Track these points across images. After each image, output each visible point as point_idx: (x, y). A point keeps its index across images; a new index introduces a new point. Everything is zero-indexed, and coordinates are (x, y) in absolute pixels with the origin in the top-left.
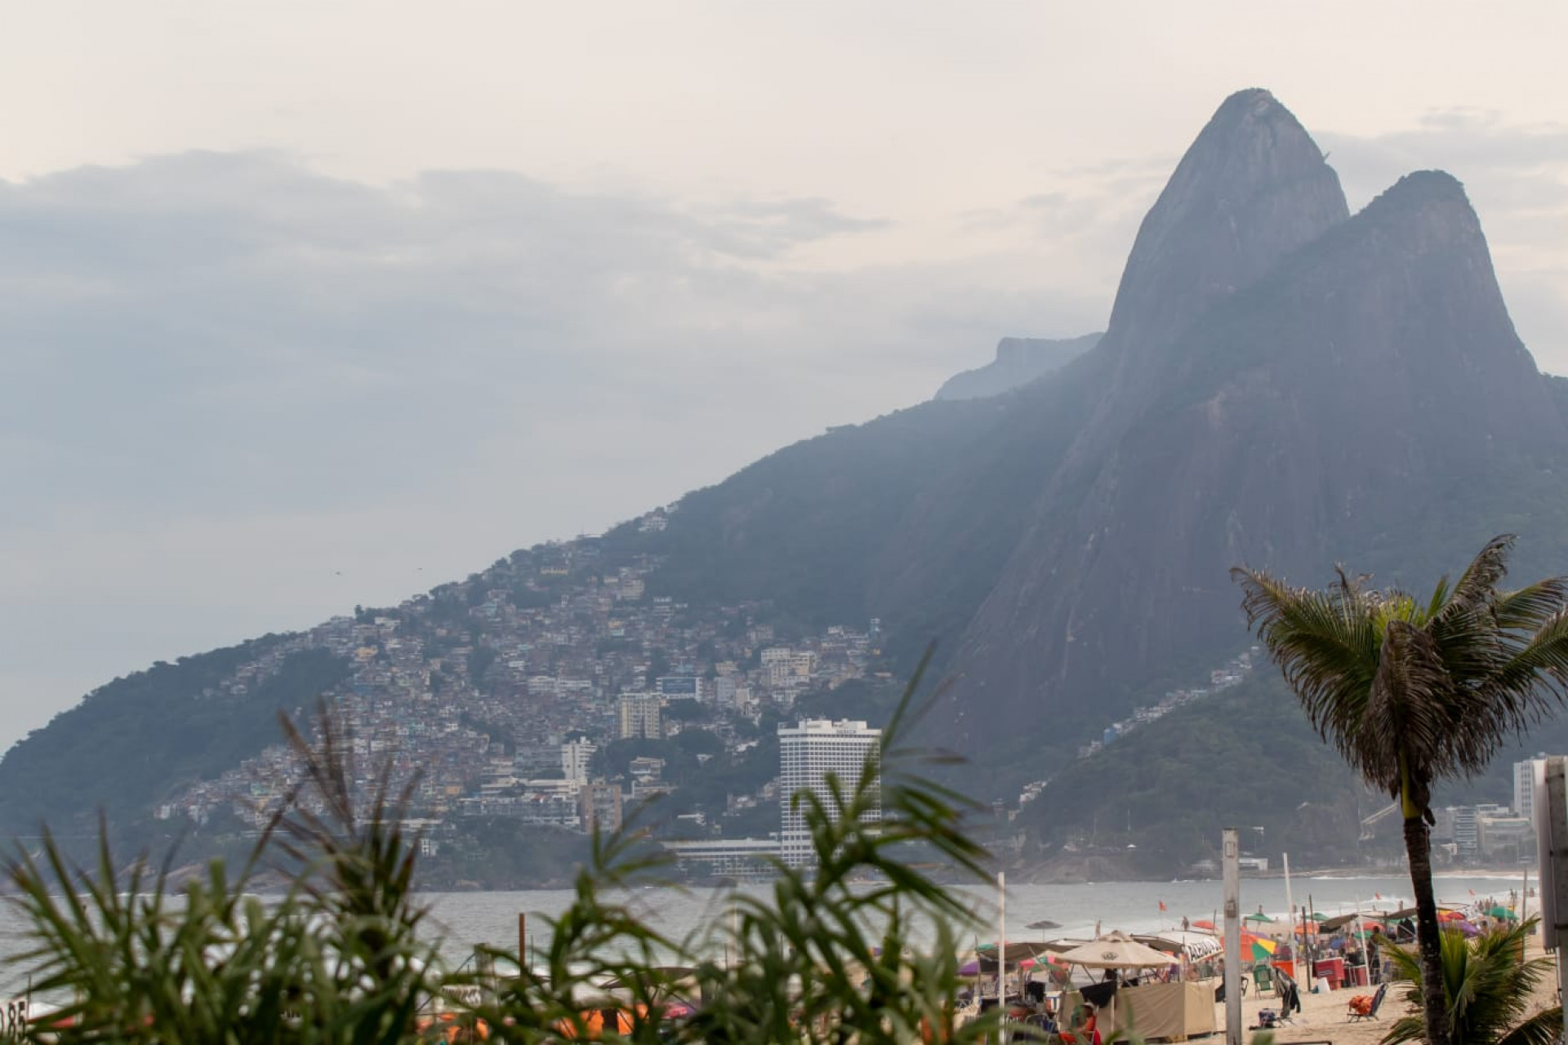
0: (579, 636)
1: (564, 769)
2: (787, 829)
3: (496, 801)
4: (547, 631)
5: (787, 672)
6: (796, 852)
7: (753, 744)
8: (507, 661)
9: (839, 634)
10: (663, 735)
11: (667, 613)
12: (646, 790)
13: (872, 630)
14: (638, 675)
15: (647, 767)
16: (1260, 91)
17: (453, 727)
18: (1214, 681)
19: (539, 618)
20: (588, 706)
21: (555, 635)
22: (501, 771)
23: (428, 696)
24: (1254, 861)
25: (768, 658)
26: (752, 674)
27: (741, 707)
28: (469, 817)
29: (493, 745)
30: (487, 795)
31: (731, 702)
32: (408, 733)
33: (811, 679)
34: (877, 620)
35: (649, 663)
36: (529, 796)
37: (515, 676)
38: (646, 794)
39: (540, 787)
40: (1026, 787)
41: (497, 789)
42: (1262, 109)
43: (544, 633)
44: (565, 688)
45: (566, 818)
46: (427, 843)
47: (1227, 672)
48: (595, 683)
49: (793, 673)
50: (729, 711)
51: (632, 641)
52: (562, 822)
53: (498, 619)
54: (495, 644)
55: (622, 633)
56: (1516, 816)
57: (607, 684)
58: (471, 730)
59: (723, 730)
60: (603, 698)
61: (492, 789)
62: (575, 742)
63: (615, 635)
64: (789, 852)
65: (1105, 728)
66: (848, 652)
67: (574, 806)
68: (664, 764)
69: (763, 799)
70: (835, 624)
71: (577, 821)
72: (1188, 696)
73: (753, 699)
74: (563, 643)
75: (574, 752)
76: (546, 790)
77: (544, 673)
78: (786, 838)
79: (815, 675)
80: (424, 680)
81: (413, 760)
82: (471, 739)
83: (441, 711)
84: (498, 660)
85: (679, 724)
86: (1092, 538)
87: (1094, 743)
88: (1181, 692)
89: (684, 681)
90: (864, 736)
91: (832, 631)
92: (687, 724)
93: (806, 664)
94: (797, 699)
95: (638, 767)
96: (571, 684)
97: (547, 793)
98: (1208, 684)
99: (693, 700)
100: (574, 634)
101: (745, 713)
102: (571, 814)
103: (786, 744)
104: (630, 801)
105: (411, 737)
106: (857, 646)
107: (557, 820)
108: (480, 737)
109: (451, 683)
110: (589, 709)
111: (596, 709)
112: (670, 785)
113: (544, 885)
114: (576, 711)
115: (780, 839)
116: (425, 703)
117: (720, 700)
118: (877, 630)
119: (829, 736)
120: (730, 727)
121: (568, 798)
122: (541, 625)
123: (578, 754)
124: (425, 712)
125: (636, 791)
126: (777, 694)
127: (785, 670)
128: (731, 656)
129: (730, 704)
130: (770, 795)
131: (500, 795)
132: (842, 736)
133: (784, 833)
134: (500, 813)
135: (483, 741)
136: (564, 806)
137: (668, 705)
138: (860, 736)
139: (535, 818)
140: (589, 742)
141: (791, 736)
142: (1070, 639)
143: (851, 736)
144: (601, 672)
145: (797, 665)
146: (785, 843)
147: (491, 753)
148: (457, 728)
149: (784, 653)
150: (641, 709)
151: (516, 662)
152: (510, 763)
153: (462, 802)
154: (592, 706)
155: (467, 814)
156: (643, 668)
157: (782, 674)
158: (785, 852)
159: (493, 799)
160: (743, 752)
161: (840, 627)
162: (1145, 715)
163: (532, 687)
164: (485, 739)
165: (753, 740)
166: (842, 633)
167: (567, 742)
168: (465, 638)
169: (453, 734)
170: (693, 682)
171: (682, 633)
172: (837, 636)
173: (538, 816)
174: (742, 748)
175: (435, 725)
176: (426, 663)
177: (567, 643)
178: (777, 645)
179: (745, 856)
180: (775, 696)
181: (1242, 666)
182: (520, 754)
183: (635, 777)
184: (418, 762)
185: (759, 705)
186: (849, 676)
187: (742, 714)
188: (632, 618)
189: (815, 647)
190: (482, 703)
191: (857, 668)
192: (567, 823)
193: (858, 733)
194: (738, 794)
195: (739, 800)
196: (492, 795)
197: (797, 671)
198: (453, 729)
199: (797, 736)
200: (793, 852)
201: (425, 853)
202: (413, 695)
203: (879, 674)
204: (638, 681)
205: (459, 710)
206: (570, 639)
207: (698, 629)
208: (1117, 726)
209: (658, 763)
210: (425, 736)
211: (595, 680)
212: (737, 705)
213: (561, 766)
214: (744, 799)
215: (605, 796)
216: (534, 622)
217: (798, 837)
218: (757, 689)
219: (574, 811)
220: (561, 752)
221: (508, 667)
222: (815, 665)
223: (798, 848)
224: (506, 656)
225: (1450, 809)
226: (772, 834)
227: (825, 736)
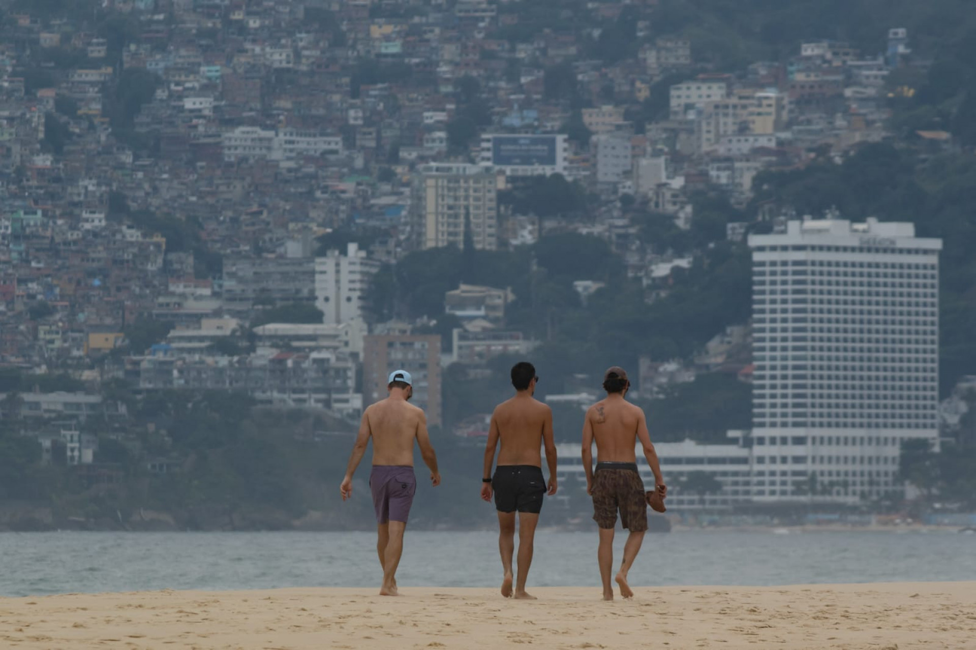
0: (316, 53)
1: (319, 304)
2: (762, 425)
3: (202, 362)
4: (254, 41)
5: (731, 128)
6: (778, 467)
7: (684, 263)
8: (180, 97)
9: (822, 57)
10: (503, 243)
11: (484, 11)
12: (480, 347)
13: (889, 53)
14: (430, 129)
15: (478, 303)
17: (97, 220)
19: (238, 16)
20: (342, 186)
21: (268, 49)
22: (192, 306)
23: (43, 161)
25: (683, 101)
26: (654, 130)
27: (651, 194)
28: (148, 391)
29: (172, 256)
30: (181, 350)
31: (629, 183)
32: (9, 231)
33: (780, 143)
34: (902, 32)
35: (451, 107)
36: (264, 354)
37: (195, 127)
38: (480, 355)
39: (282, 337)
41: (201, 339)
43: (248, 46)
44: (291, 150)
45: (335, 396)
46: (76, 438)
48: (350, 143)
49: (743, 129)
50: (627, 200)
51: (417, 65)
52: (327, 403)
53: (161, 17)
54: (157, 64)
55: (394, 48)
57: (372, 144)
58: (129, 227)
59: (619, 236)
60: (366, 170)
61: (190, 339)
62: (337, 253)
63: (383, 51)
64: (766, 467)
66: (848, 92)
67: (351, 374)
68: (511, 297)
69: (707, 366)
70: (815, 37)
71: (356, 402)
73: (673, 178)
74: (284, 65)
75: (338, 272)
76: (296, 344)
77: (252, 122)
78: (761, 441)
79: (785, 135)
80: (36, 130)
81: (22, 281)
82: (132, 244)
83: (69, 189)
84: (161, 94)
85: (533, 223)
89: (534, 142)
90: (909, 251)
91: (808, 50)
92: (549, 224)
93: (769, 114)
94: (758, 181)
95: (462, 303)
96: (304, 143)
97: (298, 349)
99: (557, 177)
100: (305, 48)
101: (657, 205)
102: (344, 390)
103: (762, 264)
104: (454, 369)
105: (16, 237)
106: (864, 81)
107: (317, 401)
108: (148, 240)
109: (79, 136)
110: (343, 192)
111: (357, 192)
112: (526, 338)
113: (297, 523)
114: (318, 194)
115: (748, 443)
116: (41, 173)
117: (600, 177)
118: (901, 49)
119: (845, 249)
120: (632, 231)
121: (338, 359)
122: (242, 28)
123: (345, 277)
124: (42, 192)
125: (460, 348)
126: (719, 169)
127: (729, 124)
128: (608, 95)
129: (627, 187)
130: (720, 360)
131: (210, 350)
132: (869, 250)
133: (757, 432)
134: (209, 385)
135: (152, 248)
136: (332, 373)
137: (509, 186)
138: (901, 251)
139: (276, 395)
140: (363, 254)
141: (773, 248)
143: (885, 251)
144: (360, 122)
145: (752, 114)
146: (758, 450)
147: (168, 271)
148: (103, 223)
149: (715, 92)
150: (461, 193)
151: (198, 100)
152: (207, 292)
153: (137, 363)
154: (349, 186)
155: (144, 385)
156: (441, 116)
157: (722, 129)
158: (757, 467)
159: (197, 357)
160: (664, 279)
161: (825, 44)
163: (229, 148)
164: (158, 246)
165: (681, 256)
166: (829, 56)
167: (322, 253)
168: (97, 51)
169: (95, 234)
170: (552, 143)
171: (513, 50)
172: (818, 62)
173: (282, 390)
174: (662, 270)
175: (62, 216)
176: (30, 97)
177: (291, 65)
178: (701, 76)
179: (681, 474)
180: (713, 173)
182: (232, 275)
183: (457, 322)
184: (33, 286)
185: (684, 190)
186: (858, 137)
187: (652, 204)
188: (416, 20)
189: (778, 80)
190: (140, 175)
191: (869, 124)
192: (337, 406)
193: (900, 245)
194: (660, 357)
195: (661, 369)
196: (191, 351)
197: (751, 126)
198: (96, 223)
199: (785, 248)
200: (774, 467)
201: (72, 458)
202: (16, 159)
203: (927, 134)
204: (433, 140)
205: (104, 188)
206: (298, 55)
207: (542, 45)
209: (500, 297)
210: (44, 237)
211: (349, 135)
212: (642, 190)
213: (315, 298)
214: (671, 367)
215: (410, 356)
216: (228, 23)
217: (784, 441)
218: (676, 160)
219: (351, 383)
220: (313, 273)
221: (181, 109)
222: (785, 116)
223: (784, 460)
224: (180, 88)
226: (731, 434)
227: (837, 249)
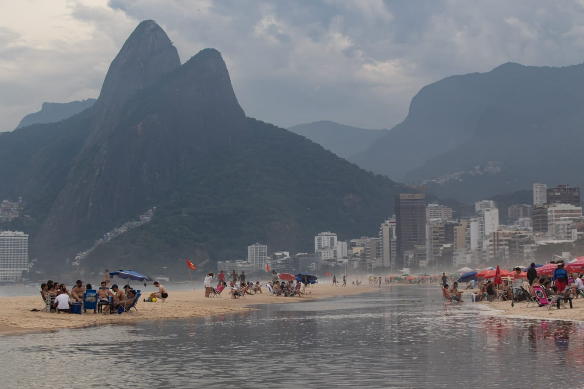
13: (19, 201)
16: (151, 21)
18: (141, 219)
24: (164, 278)
34: (21, 198)
40: (77, 254)
42: (152, 27)
47: (145, 216)
56: (249, 264)
65: (104, 234)
66: (12, 209)
70: (6, 199)
72: (132, 224)
79: (1, 216)
86: (98, 171)
87: (100, 239)
88: (130, 222)
90: (23, 237)
91: (5, 201)
98: (139, 220)
106: (15, 207)
118: (21, 201)
119: (12, 236)
132: (16, 236)
138: (21, 237)
142: (91, 204)
143: (19, 237)
161: (7, 200)
162: (117, 230)
166: (8, 202)
172: (6, 203)
181: (150, 214)
186: (13, 217)
191: (15, 214)
193: (21, 236)
203: (26, 216)
208: (108, 234)
217: (1, 271)
223: (1, 274)
225: (227, 261)
227: (10, 236)
